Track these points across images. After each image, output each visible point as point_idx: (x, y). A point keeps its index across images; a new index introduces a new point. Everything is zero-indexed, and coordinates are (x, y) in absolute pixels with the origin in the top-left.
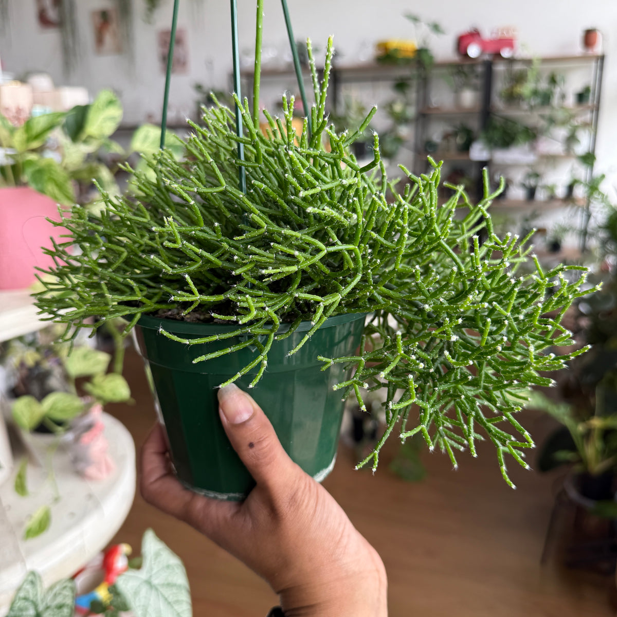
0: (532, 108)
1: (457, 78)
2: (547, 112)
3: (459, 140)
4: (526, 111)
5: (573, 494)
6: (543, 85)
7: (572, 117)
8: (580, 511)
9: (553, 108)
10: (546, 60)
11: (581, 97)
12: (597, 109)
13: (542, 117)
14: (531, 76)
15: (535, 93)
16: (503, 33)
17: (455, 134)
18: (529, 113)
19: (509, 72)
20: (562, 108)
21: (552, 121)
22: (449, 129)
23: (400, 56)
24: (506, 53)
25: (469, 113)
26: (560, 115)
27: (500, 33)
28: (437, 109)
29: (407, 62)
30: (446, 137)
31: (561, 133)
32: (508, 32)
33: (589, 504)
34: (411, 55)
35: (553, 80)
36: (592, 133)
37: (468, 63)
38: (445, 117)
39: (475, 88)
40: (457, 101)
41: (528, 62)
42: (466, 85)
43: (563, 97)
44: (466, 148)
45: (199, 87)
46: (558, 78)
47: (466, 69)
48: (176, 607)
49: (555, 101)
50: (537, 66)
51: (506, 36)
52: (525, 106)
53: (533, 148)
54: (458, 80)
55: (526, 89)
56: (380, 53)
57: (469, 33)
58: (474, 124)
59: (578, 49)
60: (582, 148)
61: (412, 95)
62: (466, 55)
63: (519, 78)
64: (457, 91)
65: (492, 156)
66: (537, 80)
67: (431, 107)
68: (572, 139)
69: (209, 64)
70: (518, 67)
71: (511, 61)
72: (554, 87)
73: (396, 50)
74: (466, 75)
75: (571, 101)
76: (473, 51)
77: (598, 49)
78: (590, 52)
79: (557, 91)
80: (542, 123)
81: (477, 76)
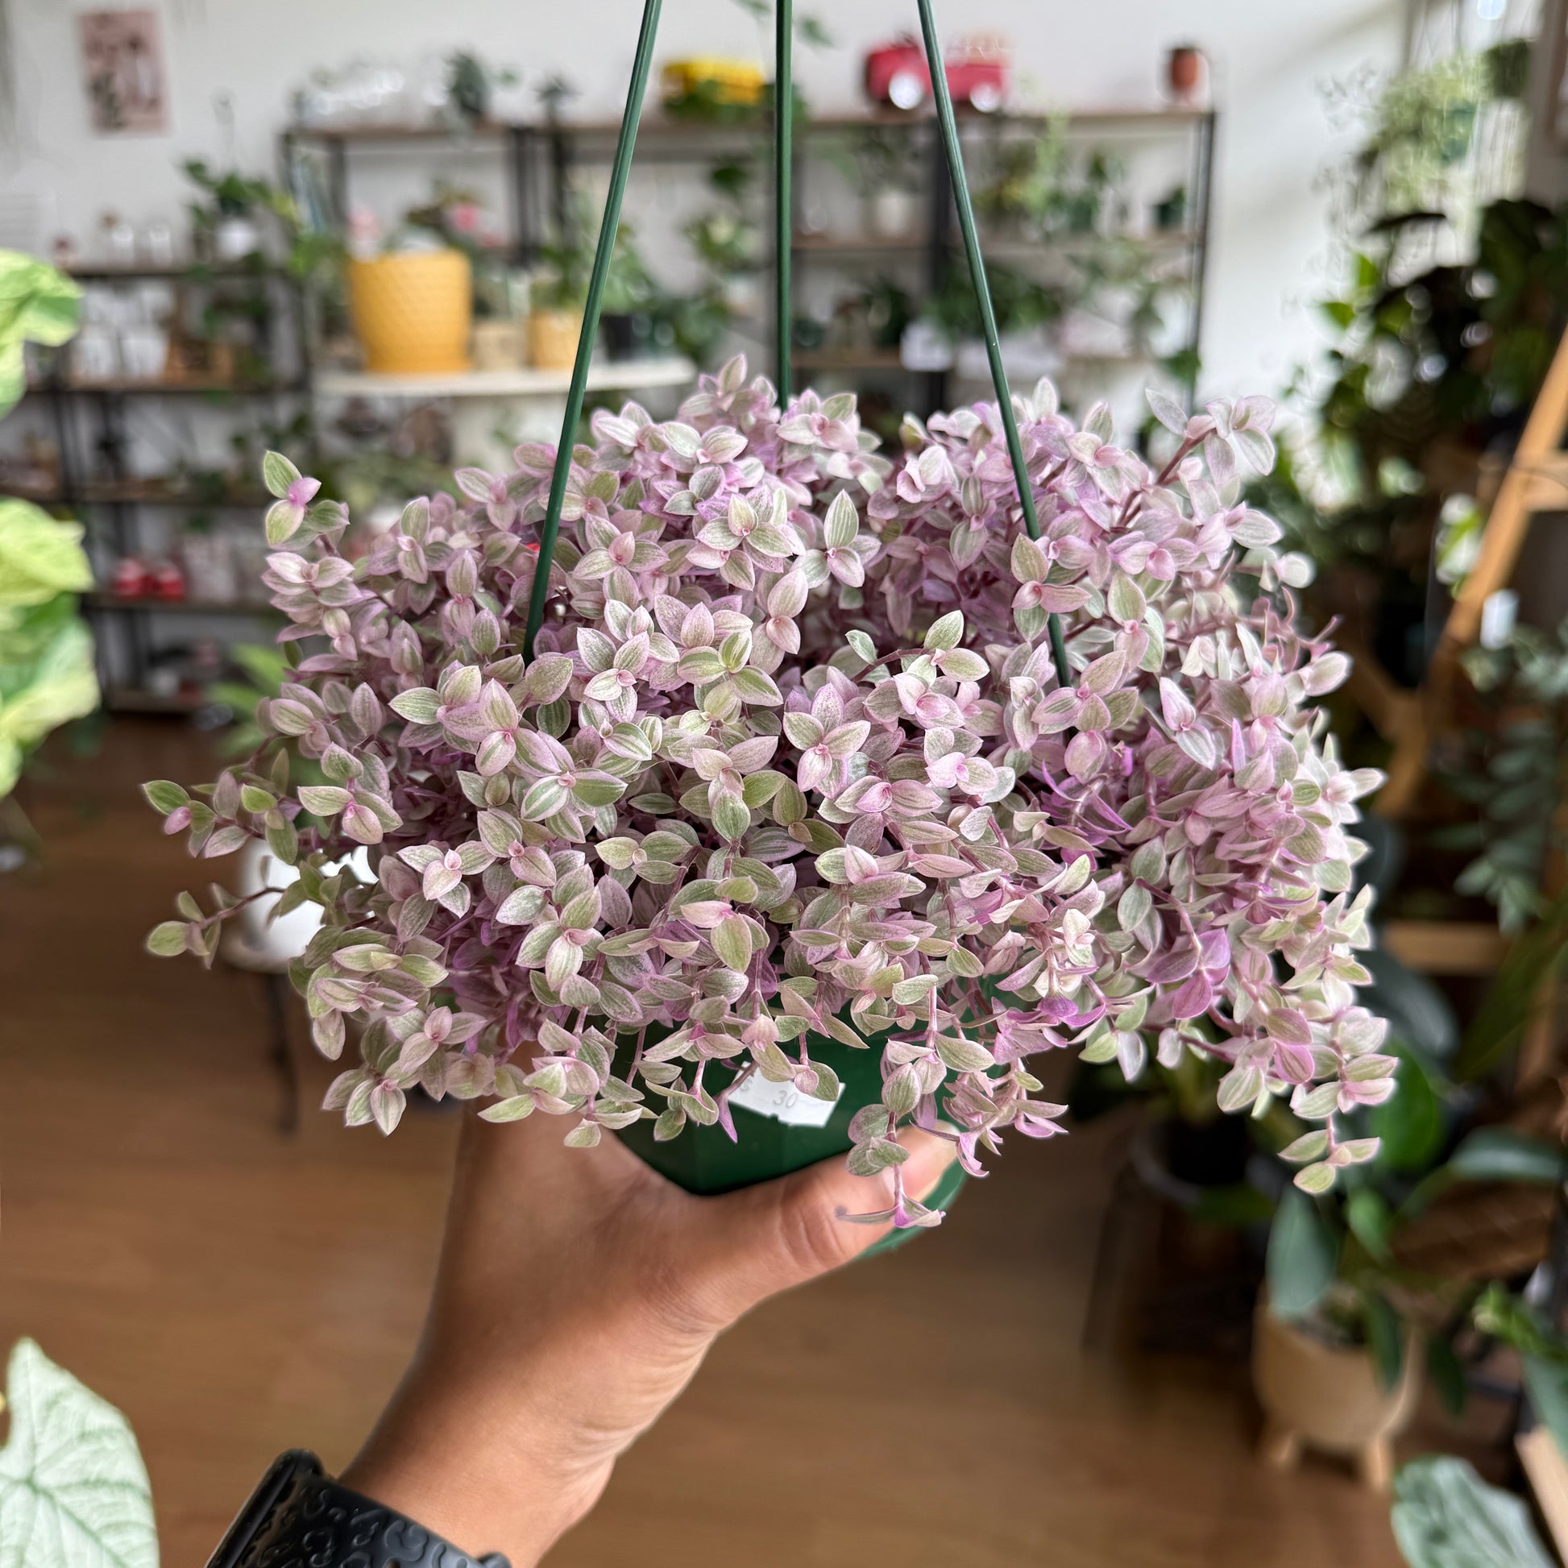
0: (1048, 238)
1: (865, 159)
2: (1085, 249)
3: (876, 318)
4: (1035, 245)
5: (1152, 1172)
6: (1076, 182)
7: (1144, 261)
8: (1172, 1216)
9: (1098, 239)
10: (1080, 120)
11: (1167, 212)
12: (1201, 244)
13: (1074, 260)
14: (1045, 159)
15: (1056, 200)
16: (975, 50)
17: (866, 302)
18: (1041, 252)
19: (994, 146)
20: (1121, 239)
21: (1097, 271)
22: (852, 290)
23: (724, 98)
24: (984, 100)
25: (896, 249)
26: (1116, 256)
27: (968, 49)
28: (820, 236)
29: (741, 114)
30: (844, 309)
31: (1121, 300)
32: (987, 48)
33: (1189, 1196)
34: (751, 98)
35: (1098, 170)
36: (1193, 301)
37: (892, 120)
38: (840, 260)
39: (911, 187)
40: (869, 217)
41: (1038, 123)
42: (891, 177)
43: (1123, 212)
44: (892, 337)
45: (195, 170)
46: (1109, 165)
47: (888, 139)
48: (111, 1541)
49: (1105, 221)
50: (1059, 134)
51: (985, 56)
52: (1033, 234)
53: (1054, 341)
54: (868, 164)
55: (1034, 190)
56: (674, 89)
57: (893, 46)
58: (912, 279)
59: (1154, 94)
60: (1169, 337)
61: (757, 200)
62: (886, 102)
63: (1017, 163)
64: (867, 192)
65: (955, 358)
66: (1061, 170)
67: (806, 232)
68: (1144, 317)
69: (224, 106)
70: (1013, 136)
71: (997, 119)
72: (1101, 188)
73: (713, 84)
74: (888, 153)
75: (1141, 221)
76: (905, 91)
77: (1202, 96)
78: (1183, 105)
79: (1109, 197)
80: (1075, 278)
81: (915, 156)
